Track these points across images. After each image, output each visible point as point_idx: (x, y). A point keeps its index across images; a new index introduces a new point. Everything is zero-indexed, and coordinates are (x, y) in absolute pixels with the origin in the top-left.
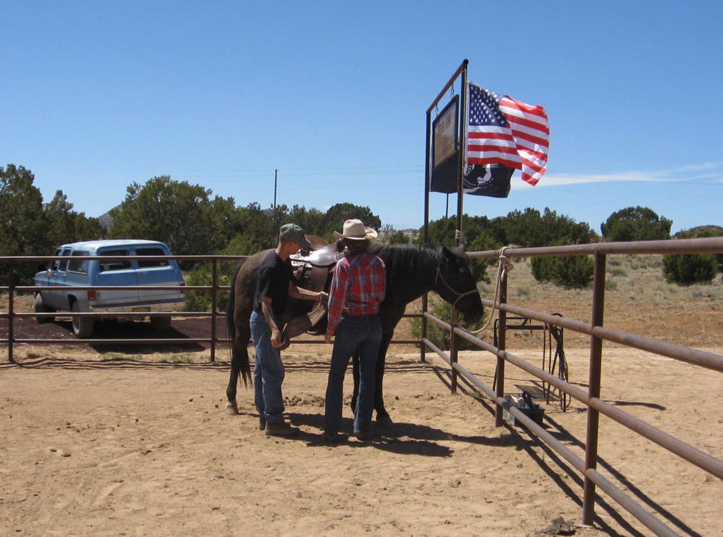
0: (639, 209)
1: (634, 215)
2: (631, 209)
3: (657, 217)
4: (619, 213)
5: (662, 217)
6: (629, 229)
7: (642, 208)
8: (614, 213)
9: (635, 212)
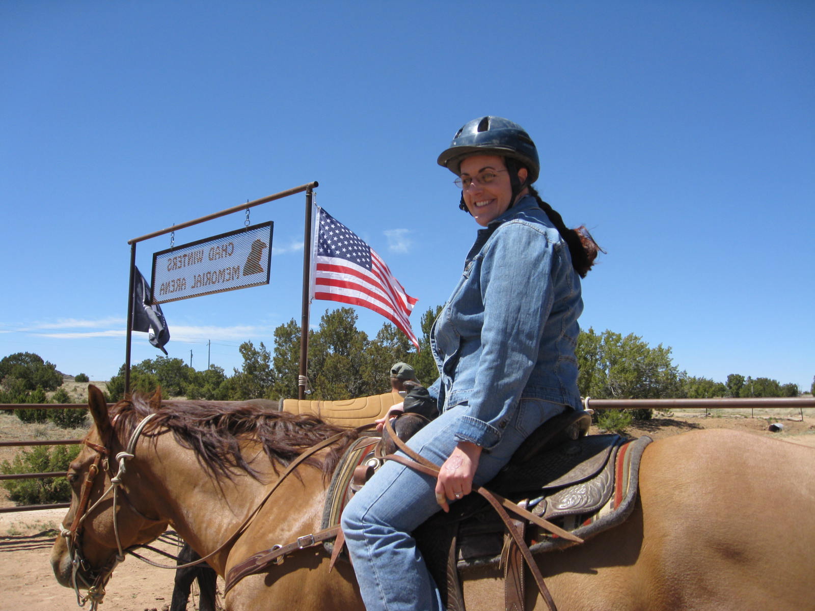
0: (27, 355)
1: (23, 360)
2: (20, 355)
3: (43, 362)
4: (10, 357)
5: (47, 362)
6: (28, 372)
7: (30, 354)
8: (5, 357)
9: (23, 357)
